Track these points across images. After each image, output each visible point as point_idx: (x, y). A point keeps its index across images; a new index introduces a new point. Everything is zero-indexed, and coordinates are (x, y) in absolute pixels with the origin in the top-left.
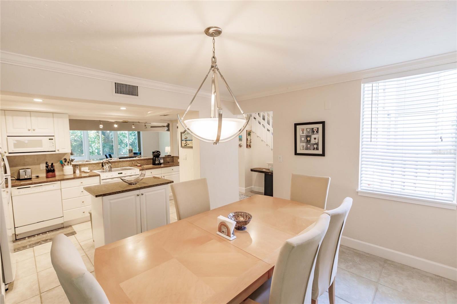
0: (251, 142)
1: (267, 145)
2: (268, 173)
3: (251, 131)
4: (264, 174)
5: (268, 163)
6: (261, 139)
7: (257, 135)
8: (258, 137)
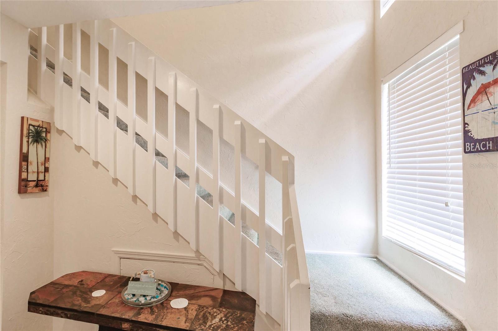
0: (46, 170)
1: (116, 181)
2: (114, 325)
3: (49, 124)
4: (97, 326)
5: (117, 252)
6: (93, 157)
7: (76, 142)
8: (79, 148)
